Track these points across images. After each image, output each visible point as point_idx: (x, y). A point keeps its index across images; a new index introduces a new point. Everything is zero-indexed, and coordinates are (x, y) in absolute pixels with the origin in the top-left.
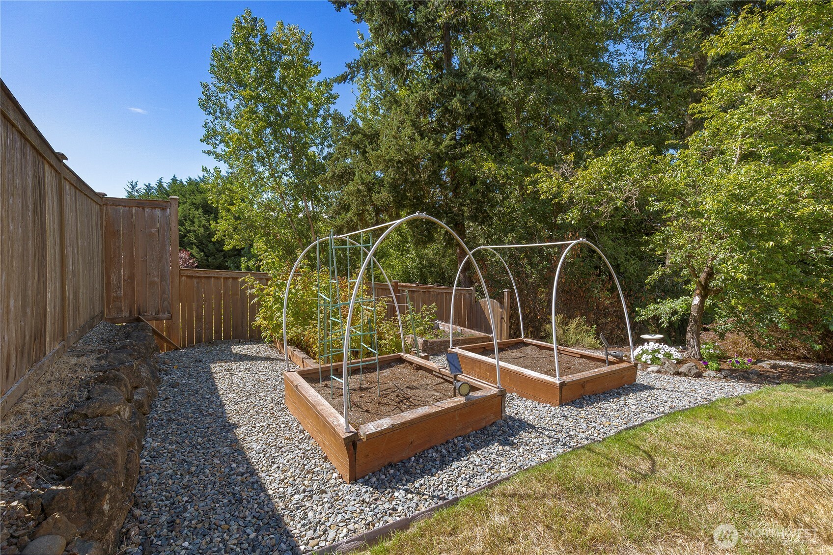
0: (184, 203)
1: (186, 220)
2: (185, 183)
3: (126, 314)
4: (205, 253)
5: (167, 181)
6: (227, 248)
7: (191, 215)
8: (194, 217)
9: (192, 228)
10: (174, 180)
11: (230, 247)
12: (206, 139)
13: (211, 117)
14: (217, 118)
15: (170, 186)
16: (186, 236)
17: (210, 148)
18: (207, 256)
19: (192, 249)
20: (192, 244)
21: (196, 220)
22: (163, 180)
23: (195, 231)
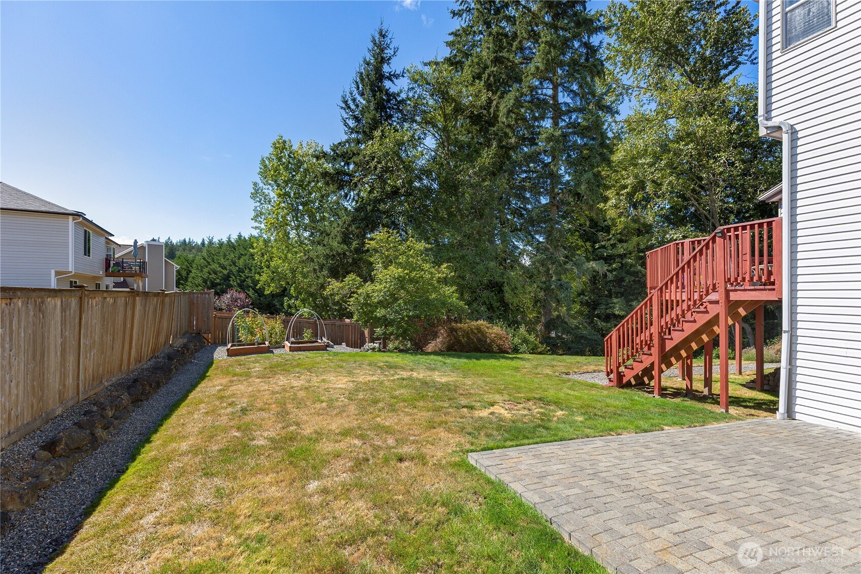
0: (246, 255)
1: (246, 268)
2: (247, 238)
3: (195, 331)
4: (258, 294)
5: (234, 238)
6: (267, 292)
7: (250, 265)
8: (251, 266)
9: (250, 275)
10: (240, 236)
11: (268, 292)
12: (255, 219)
13: (258, 204)
14: (262, 204)
15: (237, 241)
16: (245, 281)
17: (257, 224)
18: (260, 296)
19: (249, 291)
20: (250, 287)
21: (253, 268)
22: (232, 236)
23: (252, 277)
